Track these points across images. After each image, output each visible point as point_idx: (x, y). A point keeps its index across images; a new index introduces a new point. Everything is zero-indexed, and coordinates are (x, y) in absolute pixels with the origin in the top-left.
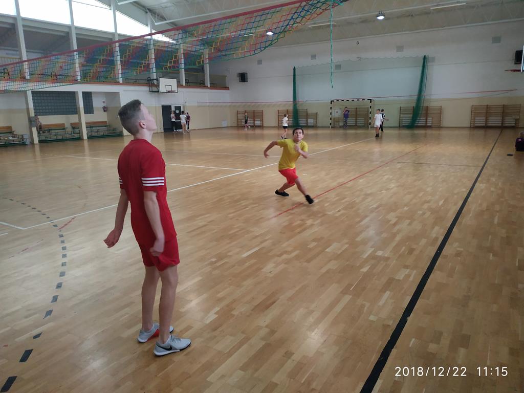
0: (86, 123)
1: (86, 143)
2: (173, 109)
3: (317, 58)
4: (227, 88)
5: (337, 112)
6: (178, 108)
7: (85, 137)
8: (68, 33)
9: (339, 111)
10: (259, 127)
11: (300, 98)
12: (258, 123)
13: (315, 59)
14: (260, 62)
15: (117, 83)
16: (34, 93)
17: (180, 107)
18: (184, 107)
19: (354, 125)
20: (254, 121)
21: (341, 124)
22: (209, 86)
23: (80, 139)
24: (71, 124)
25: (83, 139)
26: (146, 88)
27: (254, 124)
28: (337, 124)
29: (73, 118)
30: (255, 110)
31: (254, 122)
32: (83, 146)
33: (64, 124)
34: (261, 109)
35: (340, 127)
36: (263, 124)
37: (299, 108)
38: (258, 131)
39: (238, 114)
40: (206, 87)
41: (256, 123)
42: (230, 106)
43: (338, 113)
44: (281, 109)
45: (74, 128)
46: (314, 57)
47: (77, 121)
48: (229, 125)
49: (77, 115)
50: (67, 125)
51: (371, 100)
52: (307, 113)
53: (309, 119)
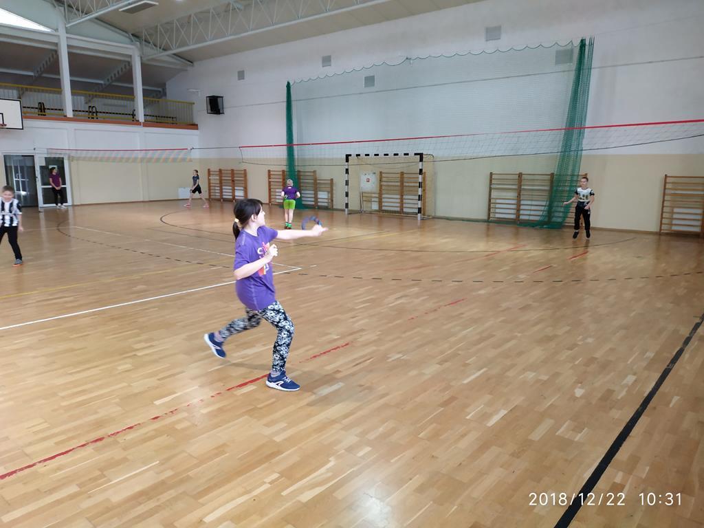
2: (39, 163)
3: (332, 62)
4: (194, 126)
5: (368, 180)
6: (55, 161)
9: (373, 178)
12: (240, 194)
13: (330, 64)
14: (241, 75)
19: (398, 209)
20: (234, 190)
21: (375, 206)
22: (143, 120)
27: (233, 196)
34: (243, 168)
35: (373, 212)
40: (137, 123)
41: (236, 193)
44: (272, 168)
46: (327, 60)
51: (421, 155)
52: (315, 180)
53: (319, 193)
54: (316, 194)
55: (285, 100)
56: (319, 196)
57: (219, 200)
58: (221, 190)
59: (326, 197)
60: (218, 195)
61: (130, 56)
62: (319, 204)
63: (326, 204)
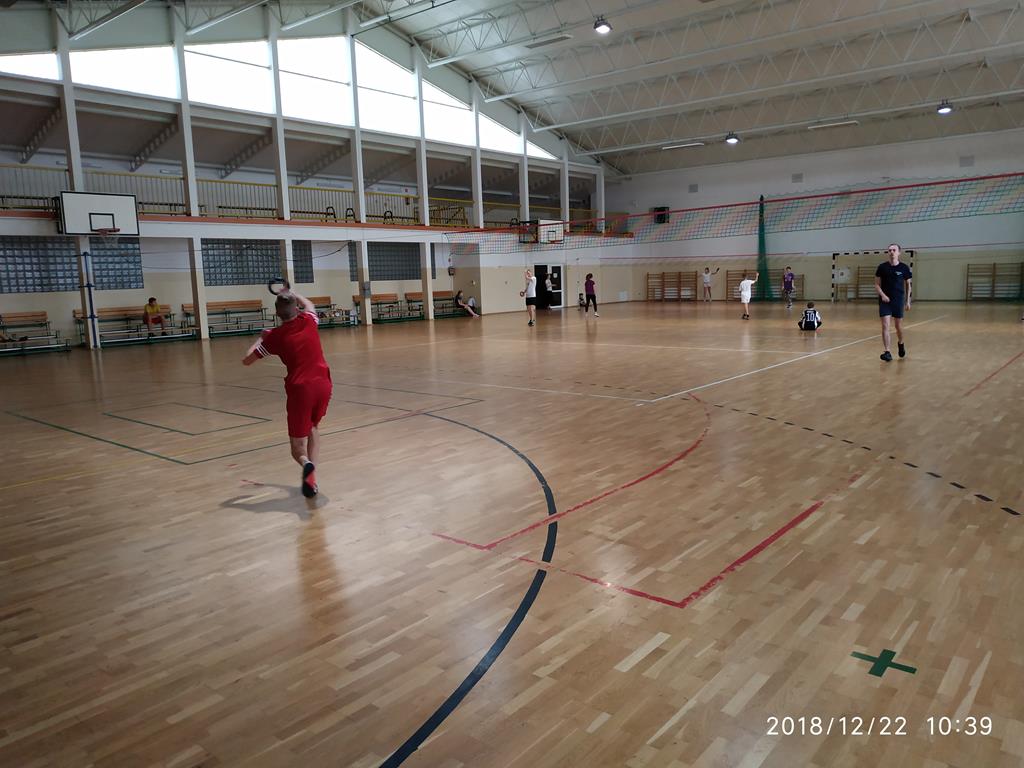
0: (434, 294)
1: (432, 324)
2: (549, 271)
3: (804, 179)
4: (631, 236)
5: (842, 274)
6: (557, 269)
7: (431, 316)
8: (414, 151)
9: (847, 272)
10: (688, 300)
11: (770, 249)
12: (686, 293)
13: (801, 181)
14: (693, 188)
15: (477, 229)
16: (373, 246)
17: (559, 268)
18: (565, 267)
20: (679, 291)
21: (851, 295)
22: (603, 231)
23: (423, 318)
24: (406, 295)
25: (428, 320)
26: (514, 237)
27: (679, 295)
28: (843, 294)
29: (413, 286)
30: (682, 270)
31: (679, 293)
32: (428, 329)
33: (395, 296)
34: (694, 270)
35: (850, 300)
36: (696, 296)
37: (771, 266)
38: (685, 308)
39: (648, 278)
40: (599, 233)
41: (683, 293)
42: (635, 265)
43: (844, 277)
44: (732, 268)
45: (409, 301)
46: (797, 178)
47: (420, 290)
48: (631, 299)
49: (420, 281)
50: (401, 297)
51: (912, 252)
57: (660, 301)
58: (663, 291)
60: (658, 296)
61: (595, 175)
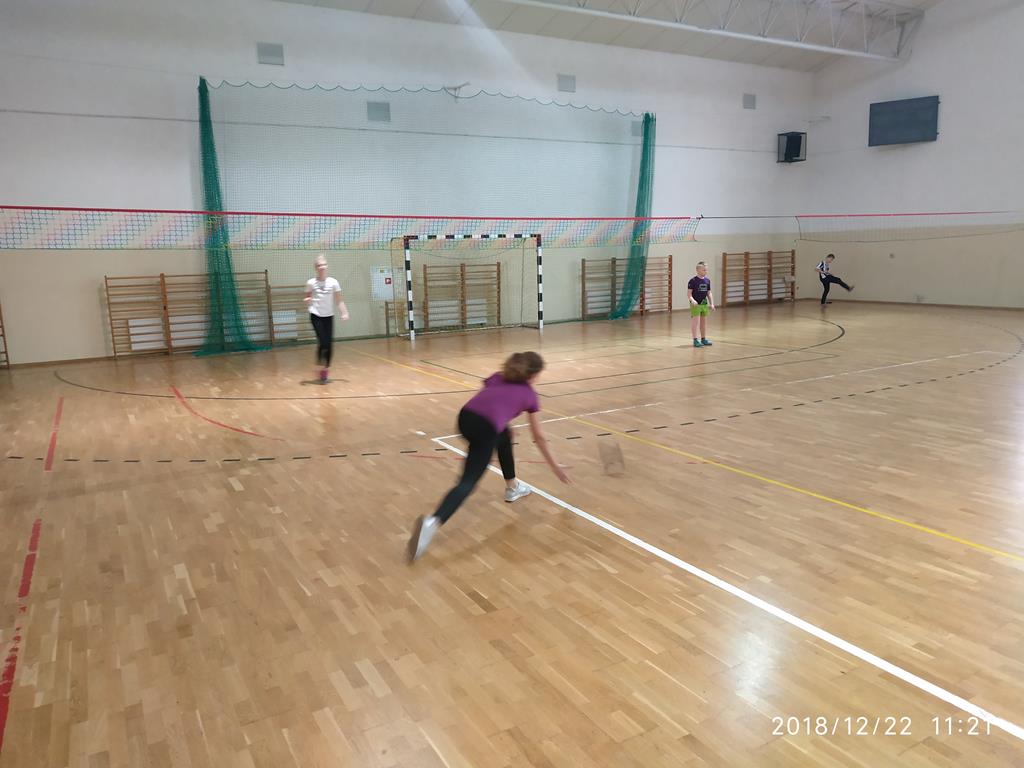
3: (286, 59)
5: (389, 281)
13: (280, 63)
19: (456, 322)
28: (396, 322)
43: (391, 284)
46: (271, 54)
51: (538, 237)
52: (268, 288)
53: (274, 314)
54: (271, 317)
55: (196, 116)
56: (276, 321)
59: (294, 320)
62: (277, 336)
63: (294, 335)
